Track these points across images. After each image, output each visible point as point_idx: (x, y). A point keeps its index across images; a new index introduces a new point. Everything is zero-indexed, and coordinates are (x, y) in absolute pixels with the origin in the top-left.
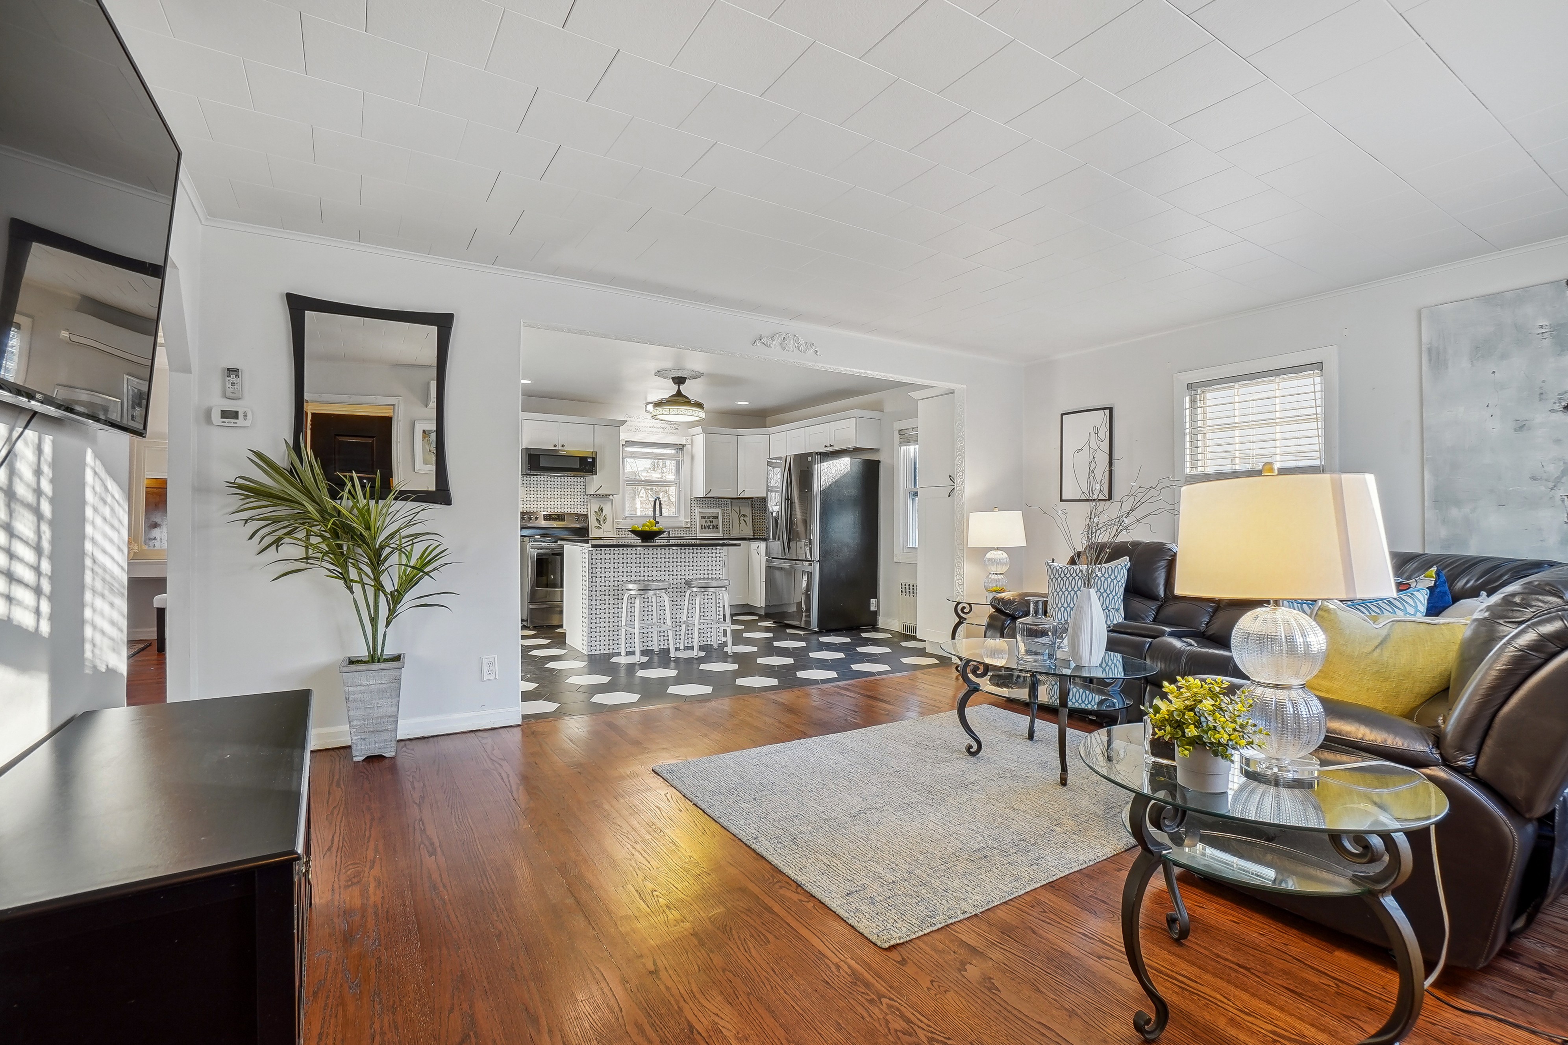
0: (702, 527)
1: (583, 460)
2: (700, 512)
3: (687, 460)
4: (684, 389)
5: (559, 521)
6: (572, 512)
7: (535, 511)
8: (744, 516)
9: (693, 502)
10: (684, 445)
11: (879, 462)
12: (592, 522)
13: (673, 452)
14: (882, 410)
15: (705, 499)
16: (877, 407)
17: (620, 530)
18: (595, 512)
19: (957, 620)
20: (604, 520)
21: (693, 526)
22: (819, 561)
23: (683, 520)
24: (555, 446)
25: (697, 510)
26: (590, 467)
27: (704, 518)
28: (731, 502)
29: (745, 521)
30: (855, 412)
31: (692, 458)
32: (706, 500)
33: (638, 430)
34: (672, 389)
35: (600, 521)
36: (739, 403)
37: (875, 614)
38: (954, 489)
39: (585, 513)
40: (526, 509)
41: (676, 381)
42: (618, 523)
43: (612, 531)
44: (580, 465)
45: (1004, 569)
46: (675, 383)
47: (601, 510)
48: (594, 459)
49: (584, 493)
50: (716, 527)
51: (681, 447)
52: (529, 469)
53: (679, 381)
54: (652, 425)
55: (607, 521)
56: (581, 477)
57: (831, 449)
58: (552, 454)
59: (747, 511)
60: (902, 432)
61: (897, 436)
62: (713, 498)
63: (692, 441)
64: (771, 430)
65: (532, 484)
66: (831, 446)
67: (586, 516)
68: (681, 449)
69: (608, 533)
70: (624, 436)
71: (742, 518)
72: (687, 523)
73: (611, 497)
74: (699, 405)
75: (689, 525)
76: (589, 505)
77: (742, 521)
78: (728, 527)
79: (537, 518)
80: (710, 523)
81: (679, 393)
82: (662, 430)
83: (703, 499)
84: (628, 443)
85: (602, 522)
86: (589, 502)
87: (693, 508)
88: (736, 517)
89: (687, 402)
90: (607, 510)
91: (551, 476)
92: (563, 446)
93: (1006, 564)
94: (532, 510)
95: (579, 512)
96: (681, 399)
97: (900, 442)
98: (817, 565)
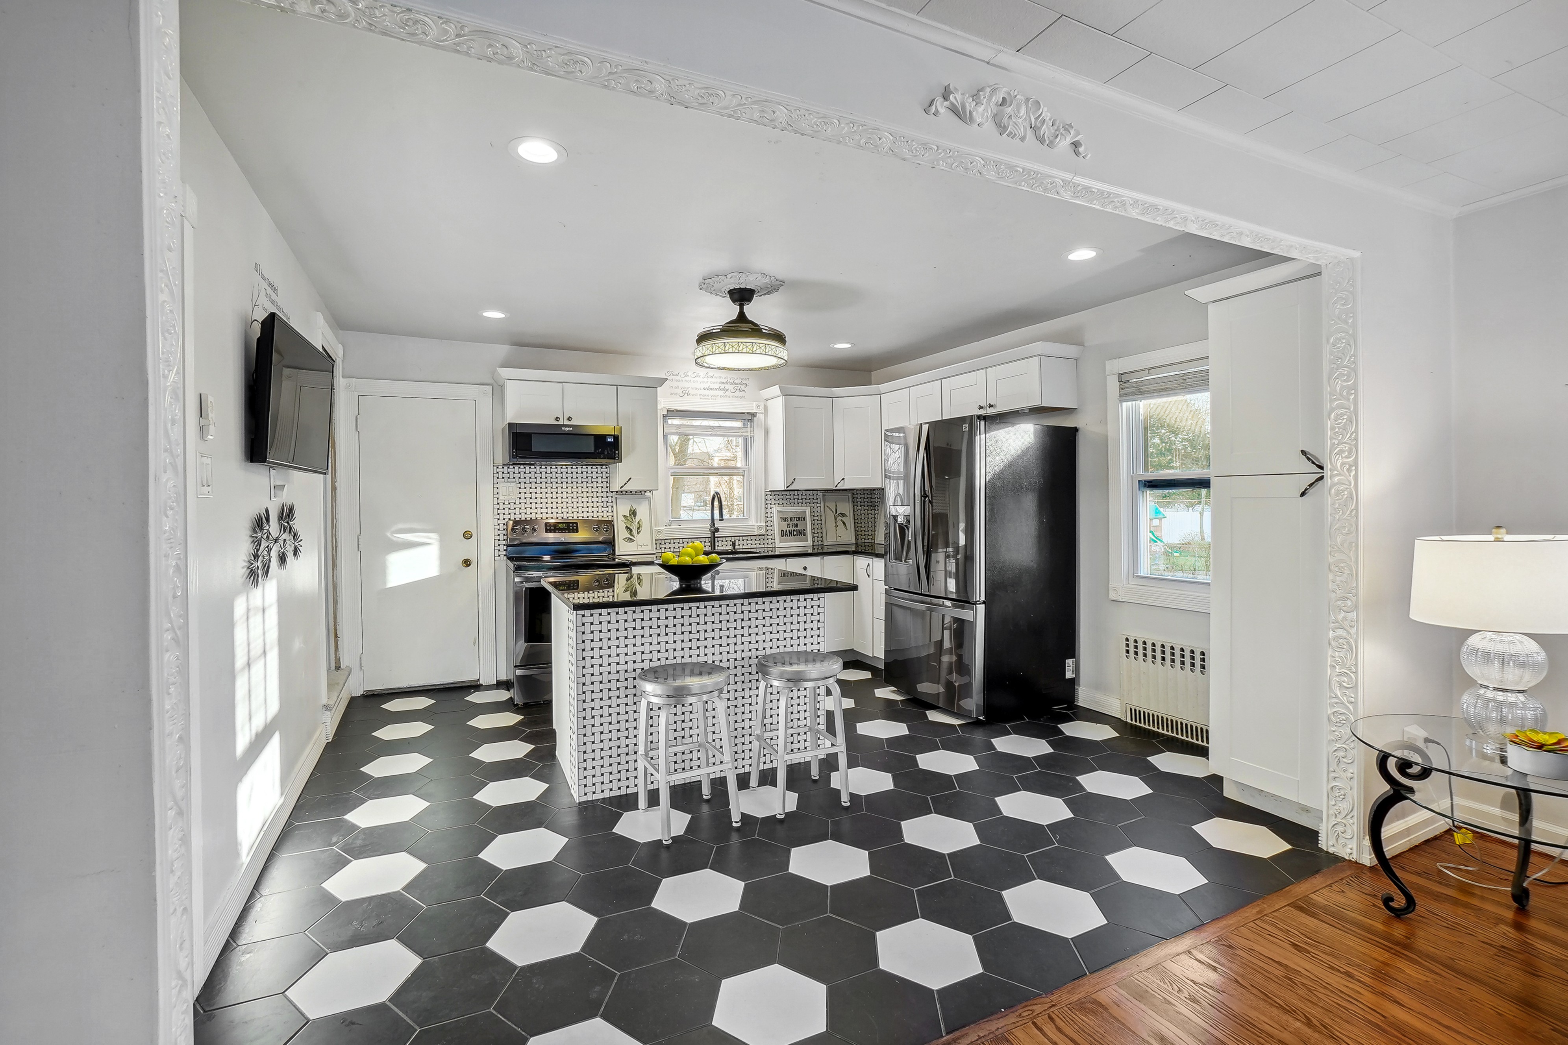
0: (783, 534)
1: (600, 439)
2: (779, 512)
3: (759, 436)
4: (752, 310)
5: (569, 532)
6: (590, 518)
7: (534, 518)
8: (843, 515)
9: (768, 497)
10: (753, 415)
11: (1075, 430)
12: (621, 533)
13: (738, 424)
14: (1080, 344)
15: (786, 493)
16: (1072, 338)
17: (663, 542)
18: (625, 516)
19: (1384, 788)
20: (638, 528)
21: (769, 533)
22: (984, 602)
23: (754, 523)
24: (557, 419)
25: (775, 509)
26: (611, 451)
27: (784, 519)
28: (824, 496)
29: (844, 523)
30: (1039, 347)
31: (767, 433)
32: (788, 495)
33: (686, 393)
34: (729, 311)
35: (631, 530)
36: (836, 346)
37: (1073, 682)
38: (1322, 478)
39: (610, 519)
40: (520, 516)
41: (736, 296)
42: (659, 532)
43: (650, 544)
44: (596, 447)
45: (1529, 680)
46: (734, 301)
47: (633, 513)
48: (616, 438)
49: (607, 490)
50: (802, 533)
51: (749, 417)
52: (514, 457)
53: (742, 296)
54: (706, 386)
55: (643, 529)
56: (602, 465)
57: (991, 411)
58: (552, 432)
59: (846, 507)
60: (1124, 378)
61: (1113, 385)
62: (798, 490)
63: (766, 408)
64: (883, 387)
65: (528, 478)
66: (991, 406)
67: (610, 523)
68: (751, 420)
69: (644, 548)
70: (665, 400)
71: (840, 518)
72: (760, 527)
73: (648, 494)
74: (779, 337)
75: (763, 532)
76: (615, 506)
77: (840, 523)
78: (819, 531)
79: (534, 530)
80: (794, 528)
81: (742, 317)
82: (721, 393)
83: (783, 493)
84: (672, 413)
85: (635, 532)
86: (614, 502)
87: (769, 506)
88: (830, 516)
89: (756, 331)
90: (643, 513)
91: (555, 465)
92: (569, 419)
93: (1535, 667)
94: (528, 517)
95: (600, 518)
96: (744, 326)
97: (1121, 395)
98: (981, 608)
